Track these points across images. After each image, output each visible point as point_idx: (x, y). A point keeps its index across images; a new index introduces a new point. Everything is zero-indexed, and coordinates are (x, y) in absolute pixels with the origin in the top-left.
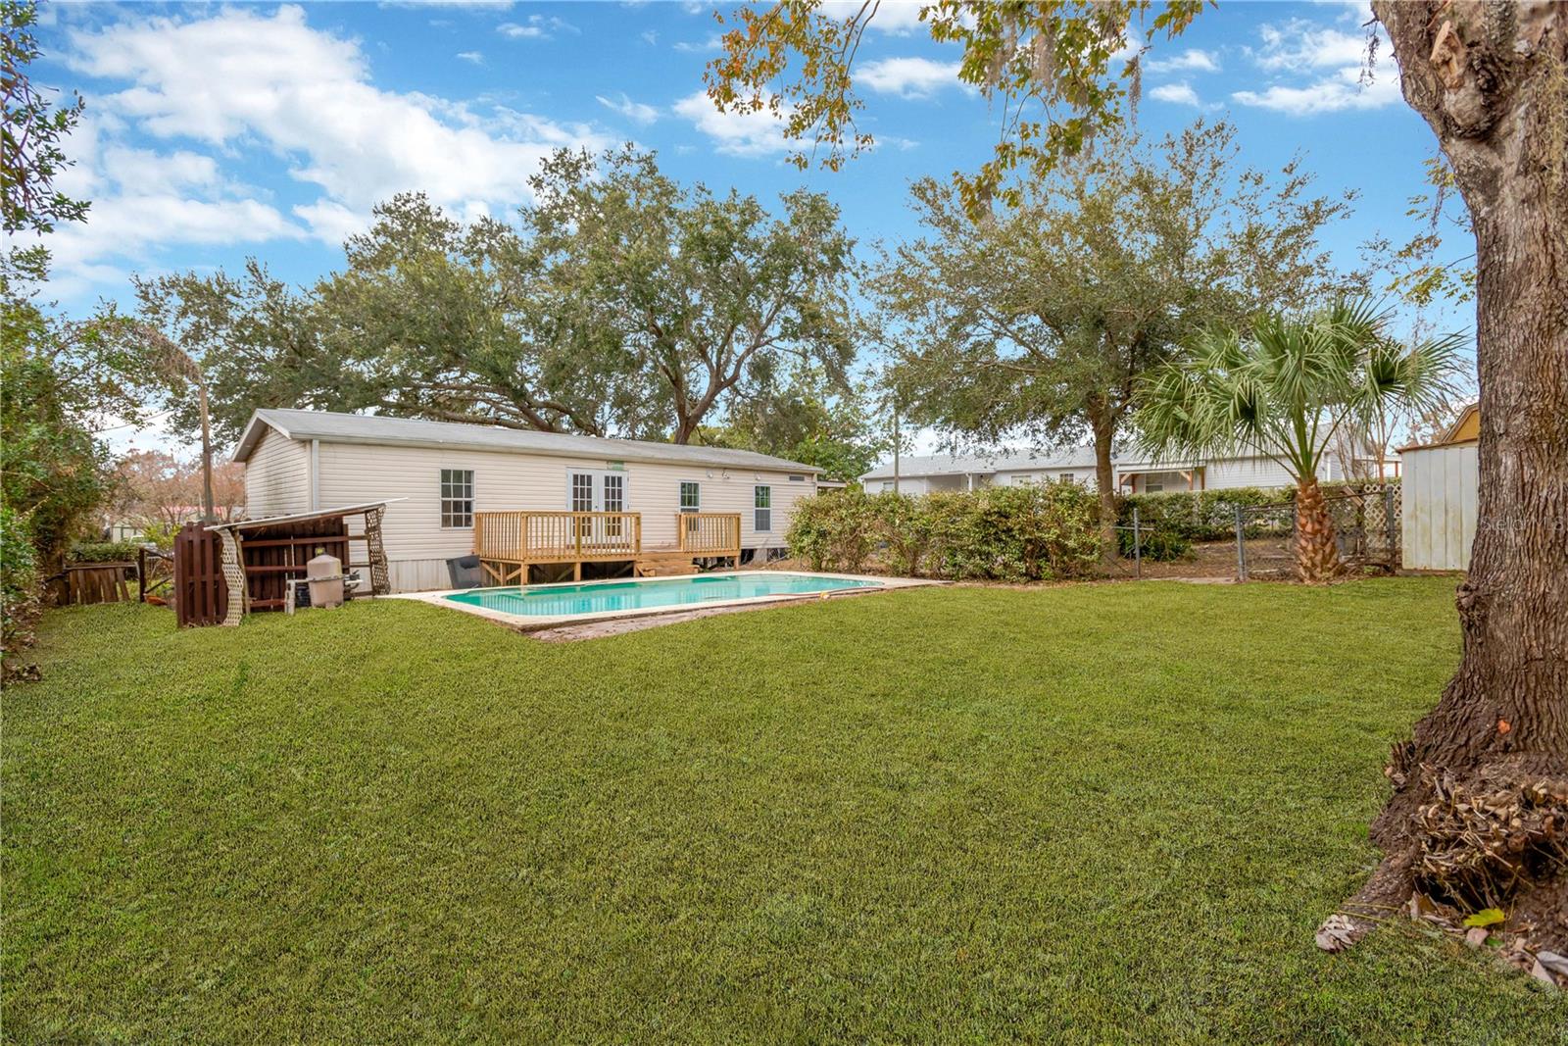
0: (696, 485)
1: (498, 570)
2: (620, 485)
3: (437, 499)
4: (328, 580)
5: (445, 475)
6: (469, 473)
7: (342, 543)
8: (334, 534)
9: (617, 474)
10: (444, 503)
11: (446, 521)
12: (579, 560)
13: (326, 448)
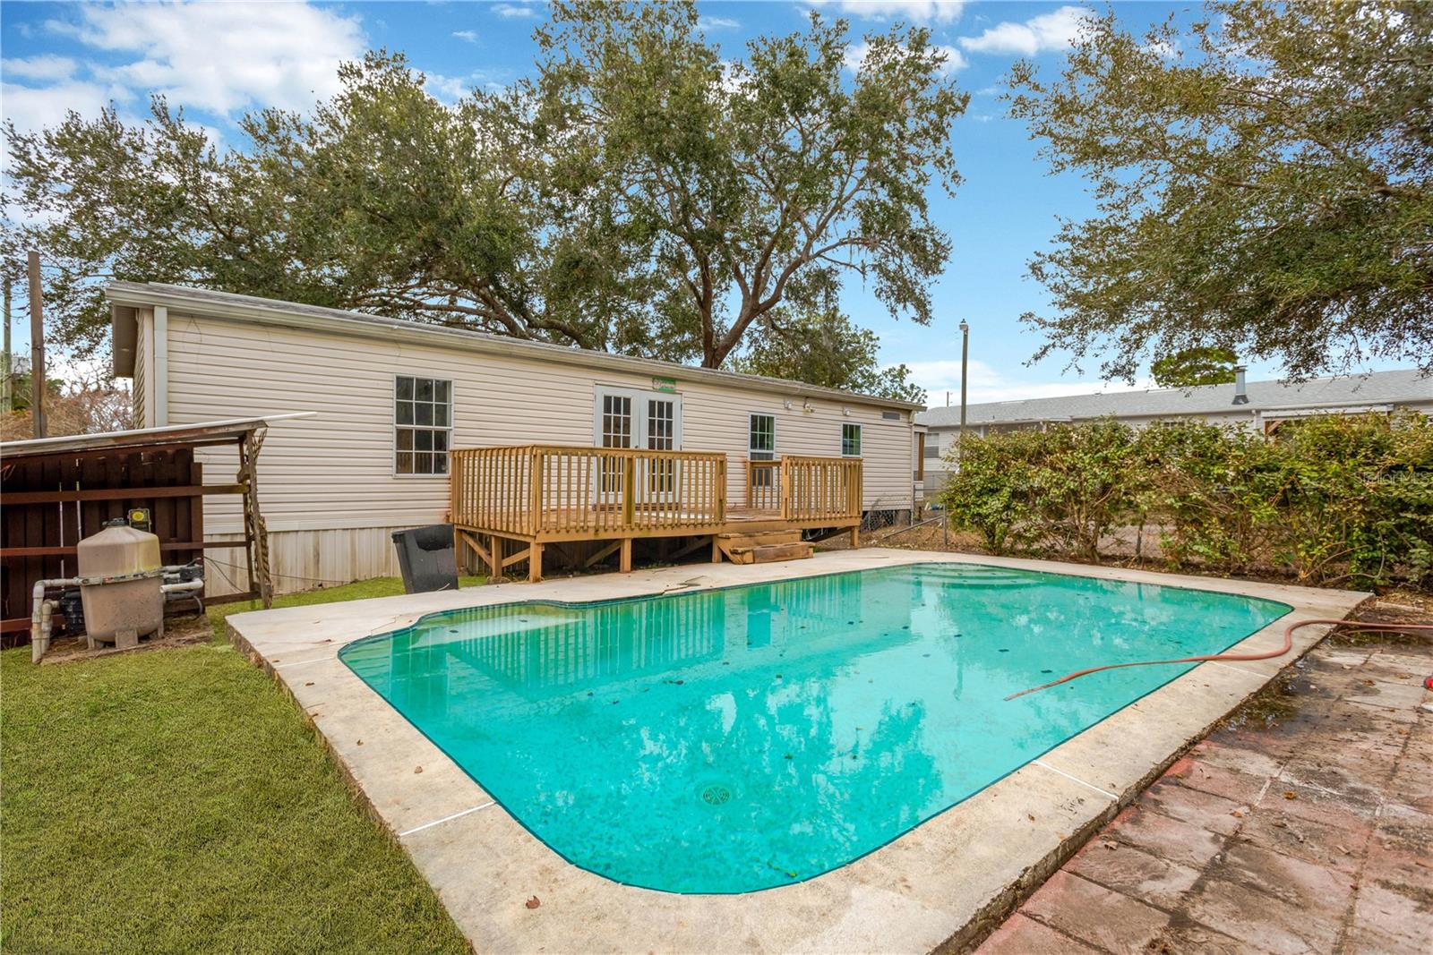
0: (771, 419)
1: (487, 547)
2: (670, 415)
3: (390, 426)
4: (121, 583)
5: (404, 385)
6: (444, 386)
7: (188, 499)
8: (172, 483)
9: (665, 398)
10: (400, 433)
11: (403, 464)
12: (629, 535)
13: (181, 325)
